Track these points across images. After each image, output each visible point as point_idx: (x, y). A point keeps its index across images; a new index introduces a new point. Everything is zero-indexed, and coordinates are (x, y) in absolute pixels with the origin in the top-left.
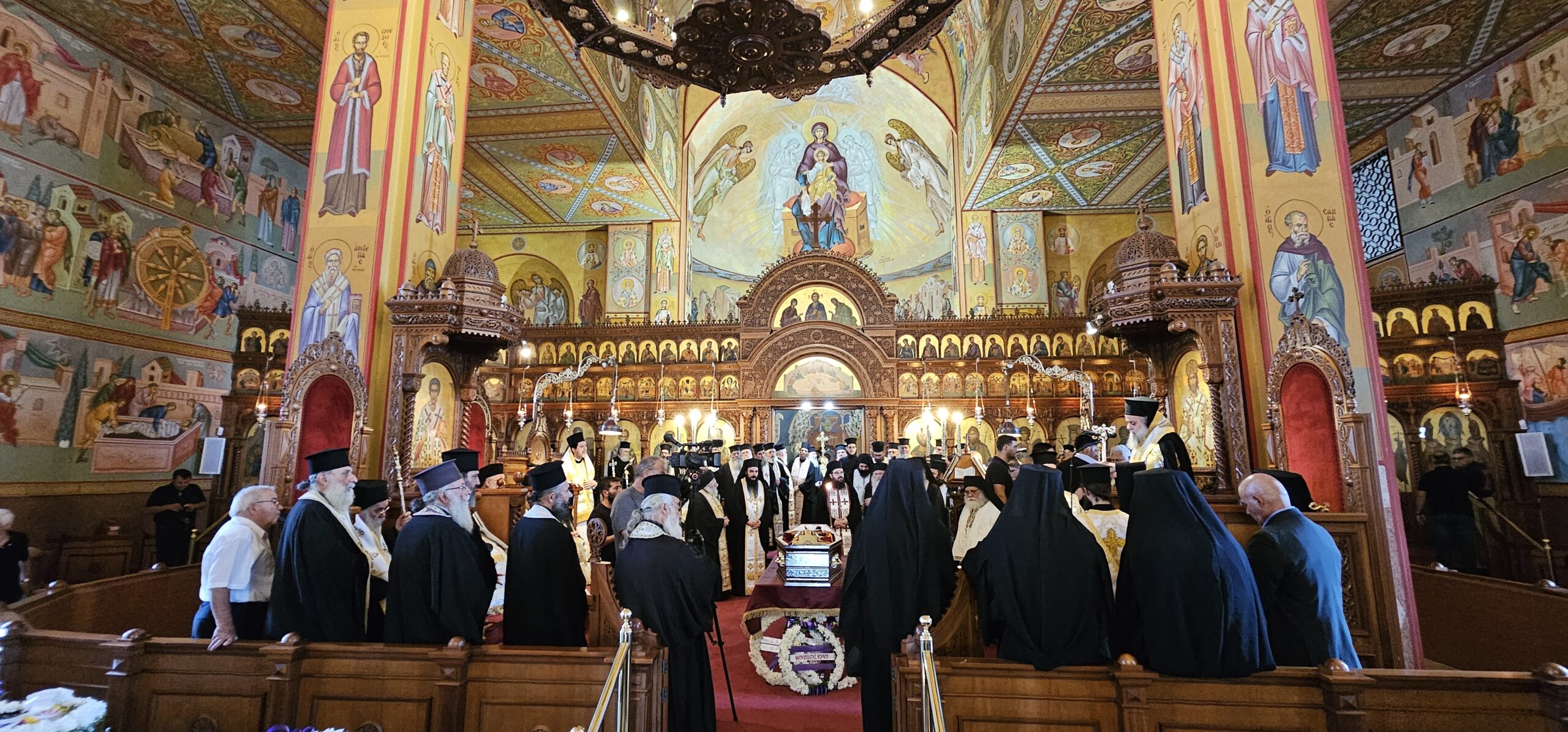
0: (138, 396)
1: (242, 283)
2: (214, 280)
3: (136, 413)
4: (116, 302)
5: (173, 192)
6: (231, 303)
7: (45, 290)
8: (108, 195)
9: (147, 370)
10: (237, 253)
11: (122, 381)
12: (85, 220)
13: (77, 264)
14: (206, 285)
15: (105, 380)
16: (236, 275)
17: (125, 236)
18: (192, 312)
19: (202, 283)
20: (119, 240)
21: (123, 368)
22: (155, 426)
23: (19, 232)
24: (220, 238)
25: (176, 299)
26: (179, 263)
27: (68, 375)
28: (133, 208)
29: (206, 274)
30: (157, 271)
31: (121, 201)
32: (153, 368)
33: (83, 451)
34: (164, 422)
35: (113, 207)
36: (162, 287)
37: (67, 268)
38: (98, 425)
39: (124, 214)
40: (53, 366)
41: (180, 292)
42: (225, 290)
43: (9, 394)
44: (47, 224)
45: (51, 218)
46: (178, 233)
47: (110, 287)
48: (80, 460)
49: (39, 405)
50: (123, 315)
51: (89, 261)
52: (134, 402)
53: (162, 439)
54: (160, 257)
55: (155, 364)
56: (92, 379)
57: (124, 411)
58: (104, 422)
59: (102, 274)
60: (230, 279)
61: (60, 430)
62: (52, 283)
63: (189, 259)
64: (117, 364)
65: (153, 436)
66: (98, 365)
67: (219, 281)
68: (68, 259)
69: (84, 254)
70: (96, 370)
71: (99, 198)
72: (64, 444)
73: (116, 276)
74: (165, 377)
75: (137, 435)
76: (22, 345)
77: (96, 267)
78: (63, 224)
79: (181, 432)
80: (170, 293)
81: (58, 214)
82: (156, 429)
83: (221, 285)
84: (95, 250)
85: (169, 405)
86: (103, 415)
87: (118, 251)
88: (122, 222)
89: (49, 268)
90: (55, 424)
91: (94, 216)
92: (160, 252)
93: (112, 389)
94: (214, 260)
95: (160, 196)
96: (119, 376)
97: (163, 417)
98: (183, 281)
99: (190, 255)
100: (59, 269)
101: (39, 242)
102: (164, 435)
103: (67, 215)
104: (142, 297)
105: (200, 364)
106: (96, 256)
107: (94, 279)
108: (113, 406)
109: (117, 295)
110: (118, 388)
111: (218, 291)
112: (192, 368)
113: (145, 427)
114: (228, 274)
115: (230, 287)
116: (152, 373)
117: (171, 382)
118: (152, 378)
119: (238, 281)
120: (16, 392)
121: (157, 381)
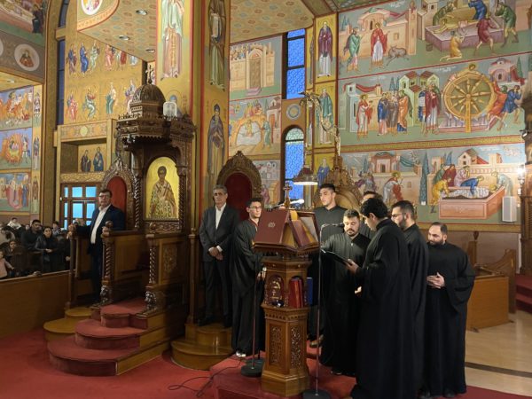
0: (458, 175)
1: (522, 83)
2: (499, 90)
3: (458, 185)
4: (437, 125)
5: (459, 48)
6: (516, 101)
7: (403, 129)
8: (424, 70)
9: (461, 159)
10: (515, 64)
11: (447, 167)
12: (414, 88)
13: (415, 112)
14: (493, 95)
15: (438, 167)
16: (517, 79)
17: (435, 87)
18: (486, 116)
19: (490, 95)
20: (433, 91)
21: (447, 160)
22: (472, 191)
23: (389, 107)
24: (499, 60)
25: (472, 111)
26: (471, 88)
27: (420, 168)
28: (437, 70)
29: (492, 88)
30: (457, 99)
31: (430, 70)
32: (465, 157)
33: (433, 207)
34: (477, 188)
35: (426, 75)
36: (462, 107)
37: (411, 116)
38: (439, 193)
39: (434, 76)
40: (413, 165)
41: (475, 107)
42: (508, 93)
43: (397, 181)
44: (399, 98)
45: (400, 95)
46: (467, 71)
47: (433, 118)
48: (432, 211)
49: (410, 185)
50: (441, 132)
51: (420, 108)
52: (456, 179)
53: (477, 198)
54: (458, 90)
55: (465, 154)
56: (431, 169)
57: (451, 184)
58: (441, 191)
59: (428, 112)
60: (512, 84)
61: (420, 197)
62: (405, 126)
63: (477, 84)
64: (443, 158)
65: (471, 197)
66: (433, 161)
67: (503, 89)
68: (411, 111)
69: (417, 106)
70: (433, 164)
71: (420, 74)
72: (423, 203)
73: (434, 111)
74: (473, 161)
75: (461, 197)
76: (398, 158)
77: (424, 110)
78: (406, 95)
79: (490, 194)
80: (468, 109)
81: (403, 91)
82: (473, 193)
83: (505, 92)
84: (422, 102)
85: (478, 178)
86: (440, 187)
87: (434, 97)
88: (434, 80)
89: (403, 118)
90: (418, 194)
91: (419, 84)
92: (458, 87)
93: (442, 172)
94: (496, 77)
95: (452, 55)
96: (445, 165)
97: (476, 185)
98: (475, 99)
99: (477, 81)
100: (408, 118)
101: (397, 108)
102: (478, 196)
103: (407, 91)
104: (451, 117)
105: (496, 148)
106: (423, 105)
107: (424, 117)
108: (445, 182)
109: (437, 121)
110: (446, 172)
111: (503, 97)
112: (491, 152)
113: (465, 192)
114: (509, 81)
115: (512, 90)
116: (465, 160)
117: (478, 163)
118: (465, 163)
119: (519, 83)
120: (399, 180)
121: (468, 164)
